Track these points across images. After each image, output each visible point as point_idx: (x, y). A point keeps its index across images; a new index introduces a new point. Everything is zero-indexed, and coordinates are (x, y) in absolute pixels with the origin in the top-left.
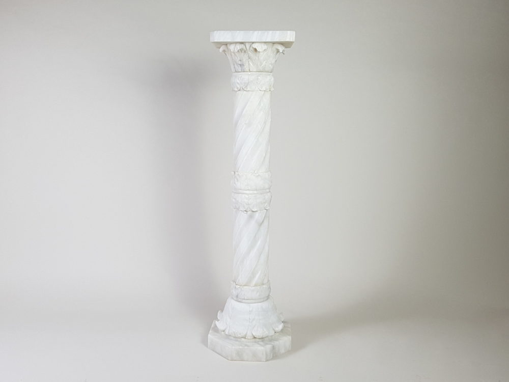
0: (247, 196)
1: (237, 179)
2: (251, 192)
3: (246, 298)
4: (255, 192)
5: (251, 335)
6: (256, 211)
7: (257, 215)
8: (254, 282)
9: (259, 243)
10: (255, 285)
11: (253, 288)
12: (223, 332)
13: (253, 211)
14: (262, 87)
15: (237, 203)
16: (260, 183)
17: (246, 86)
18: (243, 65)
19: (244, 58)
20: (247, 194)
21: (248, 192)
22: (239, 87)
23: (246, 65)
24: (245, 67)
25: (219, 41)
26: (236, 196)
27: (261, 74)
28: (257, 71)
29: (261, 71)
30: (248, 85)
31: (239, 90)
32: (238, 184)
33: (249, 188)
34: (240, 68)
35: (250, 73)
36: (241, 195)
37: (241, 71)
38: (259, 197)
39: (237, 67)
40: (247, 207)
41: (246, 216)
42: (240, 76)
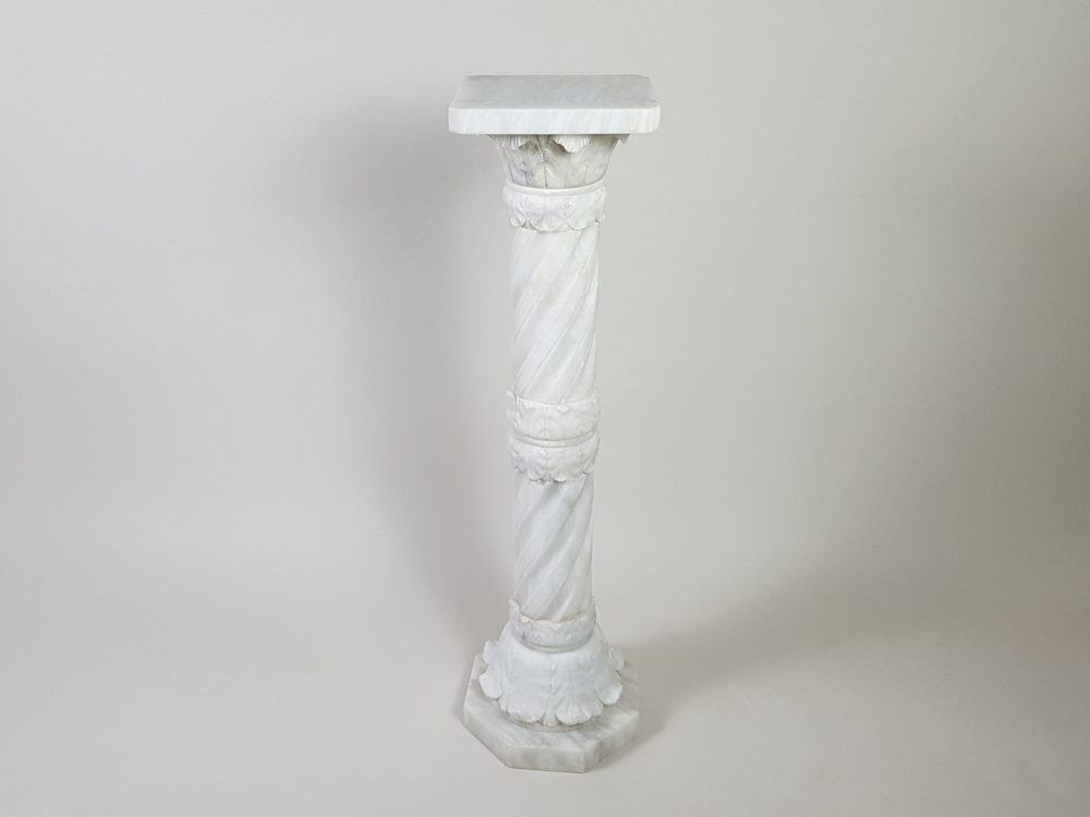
0: (542, 452)
1: (520, 413)
2: (553, 444)
3: (541, 643)
4: (562, 443)
5: (554, 719)
6: (564, 482)
7: (565, 488)
8: (559, 615)
9: (570, 540)
10: (564, 619)
11: (559, 625)
12: (494, 702)
13: (556, 482)
14: (577, 222)
15: (521, 460)
16: (574, 425)
17: (540, 222)
18: (532, 175)
19: (534, 160)
20: (542, 447)
21: (545, 443)
22: (522, 220)
23: (539, 174)
24: (536, 178)
25: (469, 133)
26: (519, 446)
27: (574, 194)
28: (565, 187)
29: (575, 187)
30: (542, 219)
31: (523, 226)
32: (523, 425)
33: (548, 437)
34: (524, 179)
35: (547, 191)
36: (529, 446)
37: (528, 185)
38: (571, 453)
39: (515, 174)
40: (543, 472)
41: (540, 488)
42: (525, 196)
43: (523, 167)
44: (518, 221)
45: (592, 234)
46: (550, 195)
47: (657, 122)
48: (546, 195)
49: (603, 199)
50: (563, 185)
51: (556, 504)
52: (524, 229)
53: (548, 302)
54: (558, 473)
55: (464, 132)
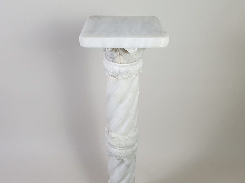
1: (110, 137)
2: (122, 149)
4: (126, 148)
7: (126, 162)
13: (123, 160)
14: (132, 75)
15: (111, 153)
16: (130, 142)
17: (118, 76)
18: (114, 59)
19: (115, 54)
20: (118, 149)
21: (120, 148)
22: (111, 74)
23: (117, 59)
24: (116, 60)
25: (88, 47)
26: (110, 148)
27: (131, 65)
28: (128, 63)
29: (131, 63)
30: (119, 75)
31: (111, 76)
32: (111, 142)
33: (120, 147)
34: (111, 60)
35: (120, 65)
36: (114, 148)
37: (113, 62)
38: (129, 151)
39: (108, 58)
40: (119, 158)
41: (118, 162)
42: (112, 66)
43: (111, 56)
44: (109, 75)
45: (137, 78)
46: (122, 66)
47: (168, 42)
48: (120, 66)
49: (142, 65)
50: (127, 63)
51: (123, 166)
52: (111, 77)
53: (121, 102)
54: (124, 158)
55: (86, 47)
